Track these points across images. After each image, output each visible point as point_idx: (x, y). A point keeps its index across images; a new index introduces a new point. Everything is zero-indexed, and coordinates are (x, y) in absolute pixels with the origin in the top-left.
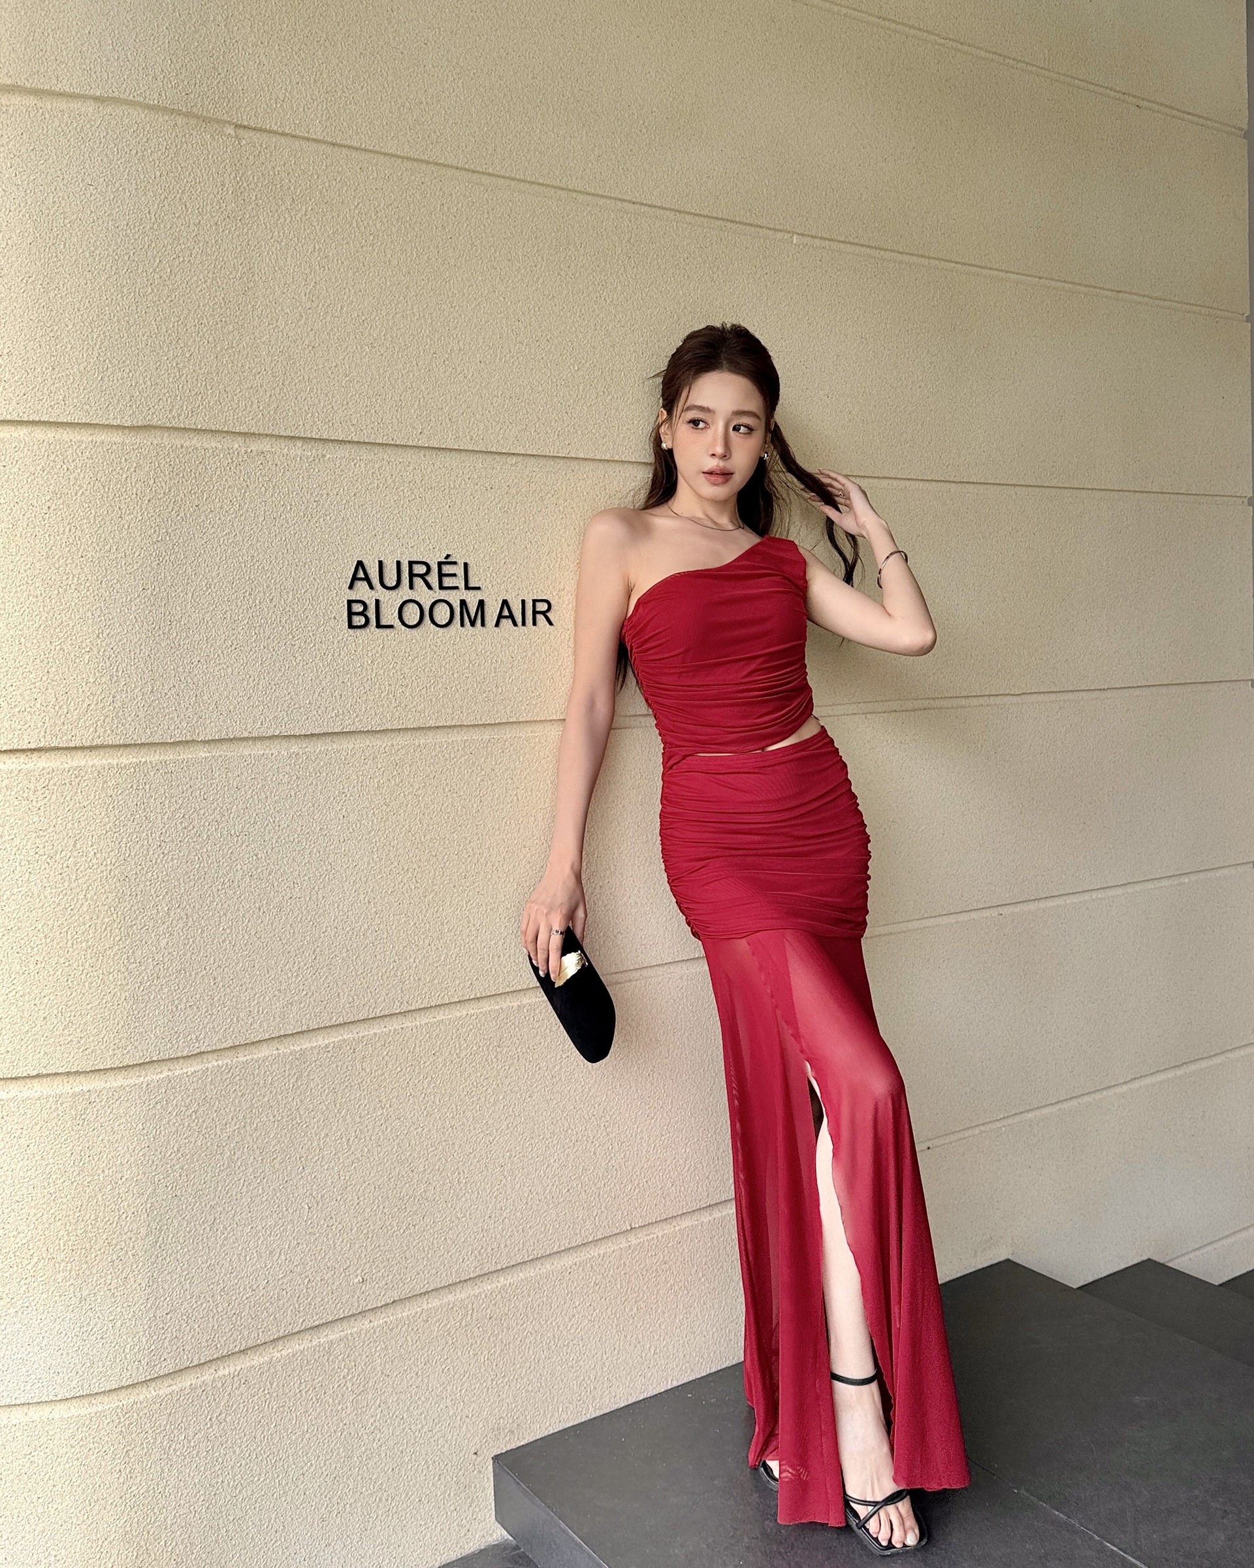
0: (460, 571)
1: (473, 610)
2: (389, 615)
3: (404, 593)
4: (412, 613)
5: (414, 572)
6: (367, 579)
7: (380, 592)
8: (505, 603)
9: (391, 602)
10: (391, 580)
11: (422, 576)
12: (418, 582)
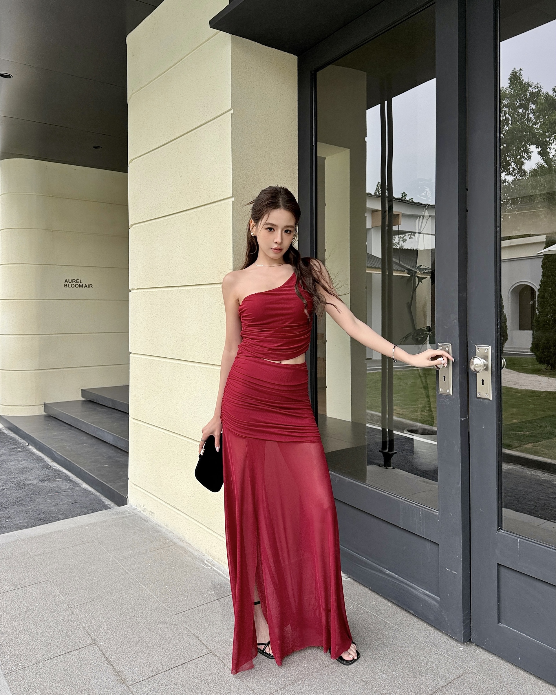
0: (79, 281)
1: (81, 285)
2: (70, 286)
3: (72, 283)
4: (73, 286)
5: (73, 281)
6: (67, 281)
7: (69, 283)
8: (86, 285)
9: (70, 284)
10: (70, 281)
11: (74, 281)
12: (74, 282)
